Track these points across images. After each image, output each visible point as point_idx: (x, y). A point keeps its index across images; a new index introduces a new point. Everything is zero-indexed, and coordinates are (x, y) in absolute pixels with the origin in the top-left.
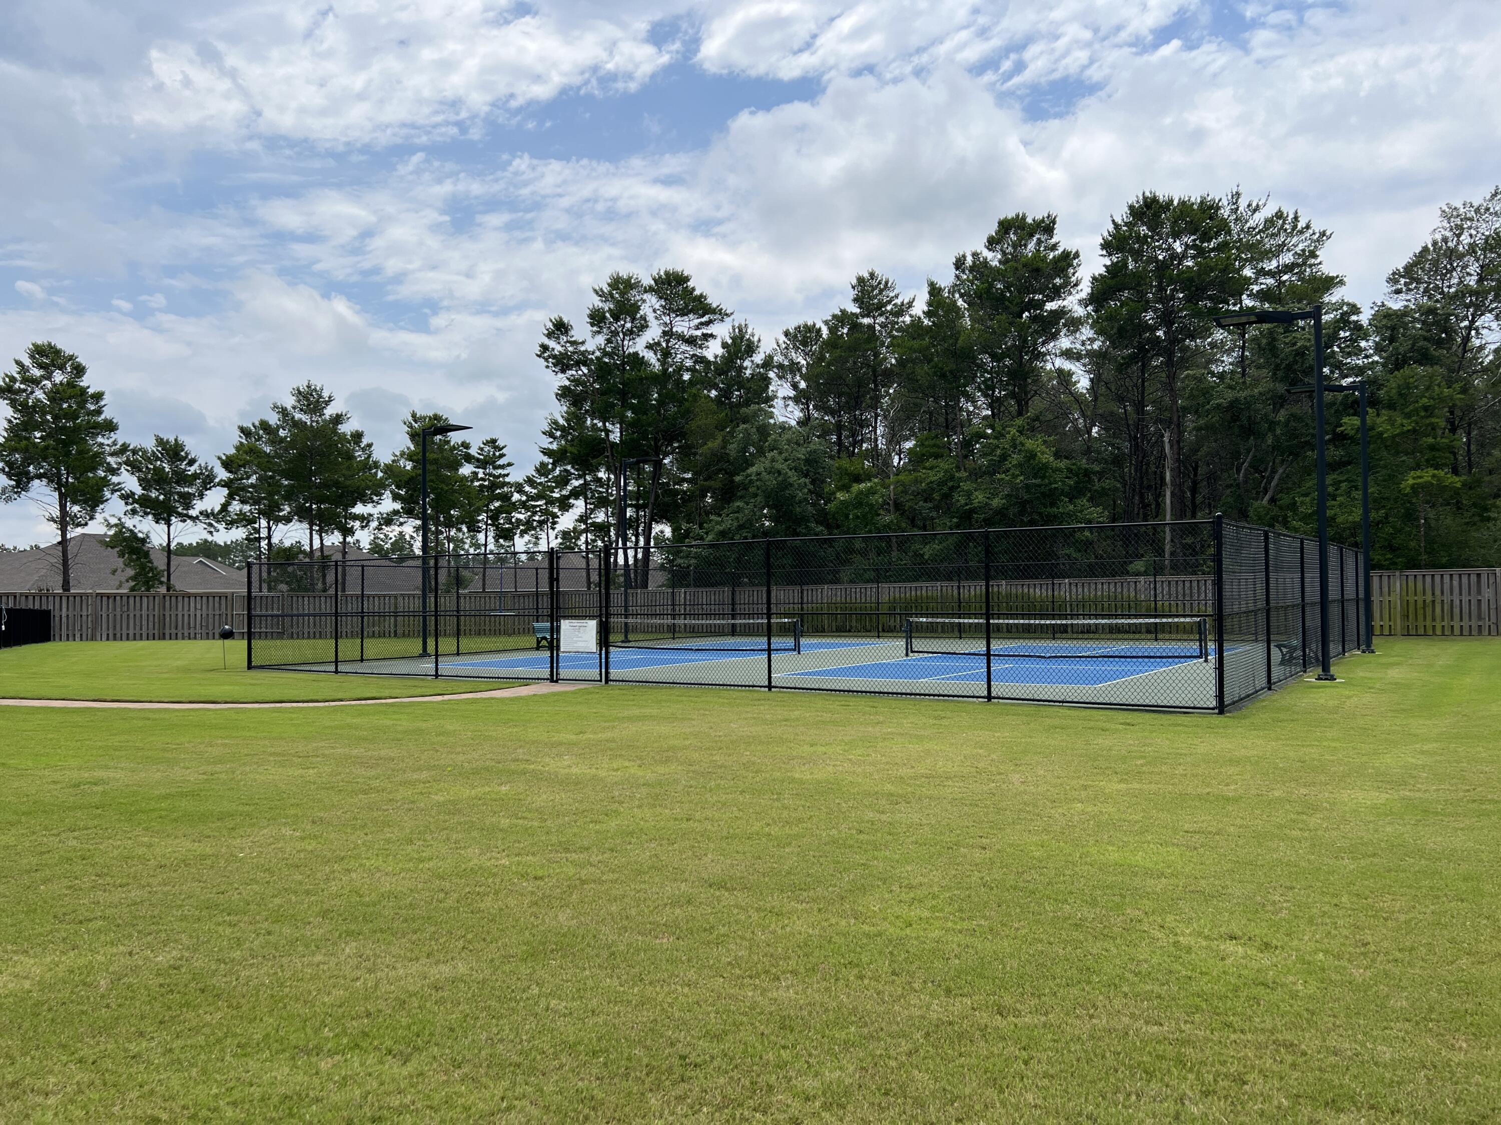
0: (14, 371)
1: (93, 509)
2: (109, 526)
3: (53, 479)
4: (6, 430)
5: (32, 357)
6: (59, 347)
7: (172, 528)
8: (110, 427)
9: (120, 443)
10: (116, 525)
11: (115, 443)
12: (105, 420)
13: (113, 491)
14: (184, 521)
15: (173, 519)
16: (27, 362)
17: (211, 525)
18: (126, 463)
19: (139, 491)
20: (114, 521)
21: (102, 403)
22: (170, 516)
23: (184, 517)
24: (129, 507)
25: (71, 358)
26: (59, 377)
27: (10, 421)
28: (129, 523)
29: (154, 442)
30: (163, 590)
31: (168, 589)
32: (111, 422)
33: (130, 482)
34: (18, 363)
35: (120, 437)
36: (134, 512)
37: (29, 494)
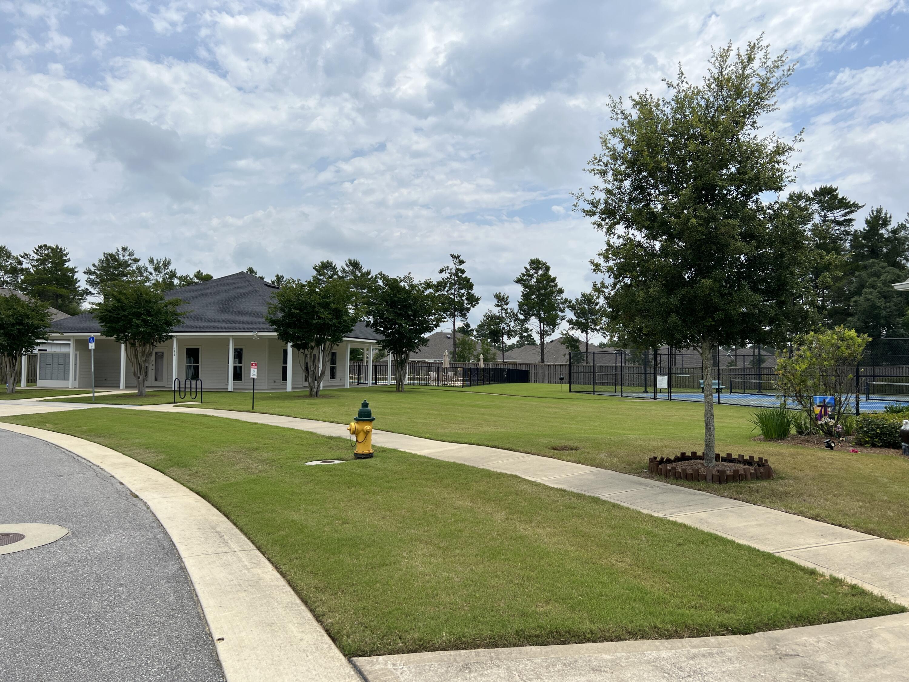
0: (524, 271)
1: (554, 327)
2: (563, 334)
3: (538, 316)
4: (522, 296)
5: (530, 265)
6: (540, 260)
7: (588, 335)
8: (561, 291)
9: (564, 298)
10: (566, 334)
11: (562, 299)
12: (559, 289)
13: (562, 320)
14: (593, 332)
15: (589, 331)
16: (528, 267)
17: (605, 333)
18: (568, 307)
19: (574, 318)
20: (565, 332)
21: (556, 282)
22: (587, 329)
23: (593, 330)
24: (571, 326)
25: (545, 264)
26: (540, 272)
27: (523, 292)
28: (571, 333)
29: (581, 296)
30: (584, 364)
31: (587, 363)
32: (561, 289)
33: (570, 314)
34: (526, 268)
35: (564, 296)
36: (573, 328)
37: (530, 322)
